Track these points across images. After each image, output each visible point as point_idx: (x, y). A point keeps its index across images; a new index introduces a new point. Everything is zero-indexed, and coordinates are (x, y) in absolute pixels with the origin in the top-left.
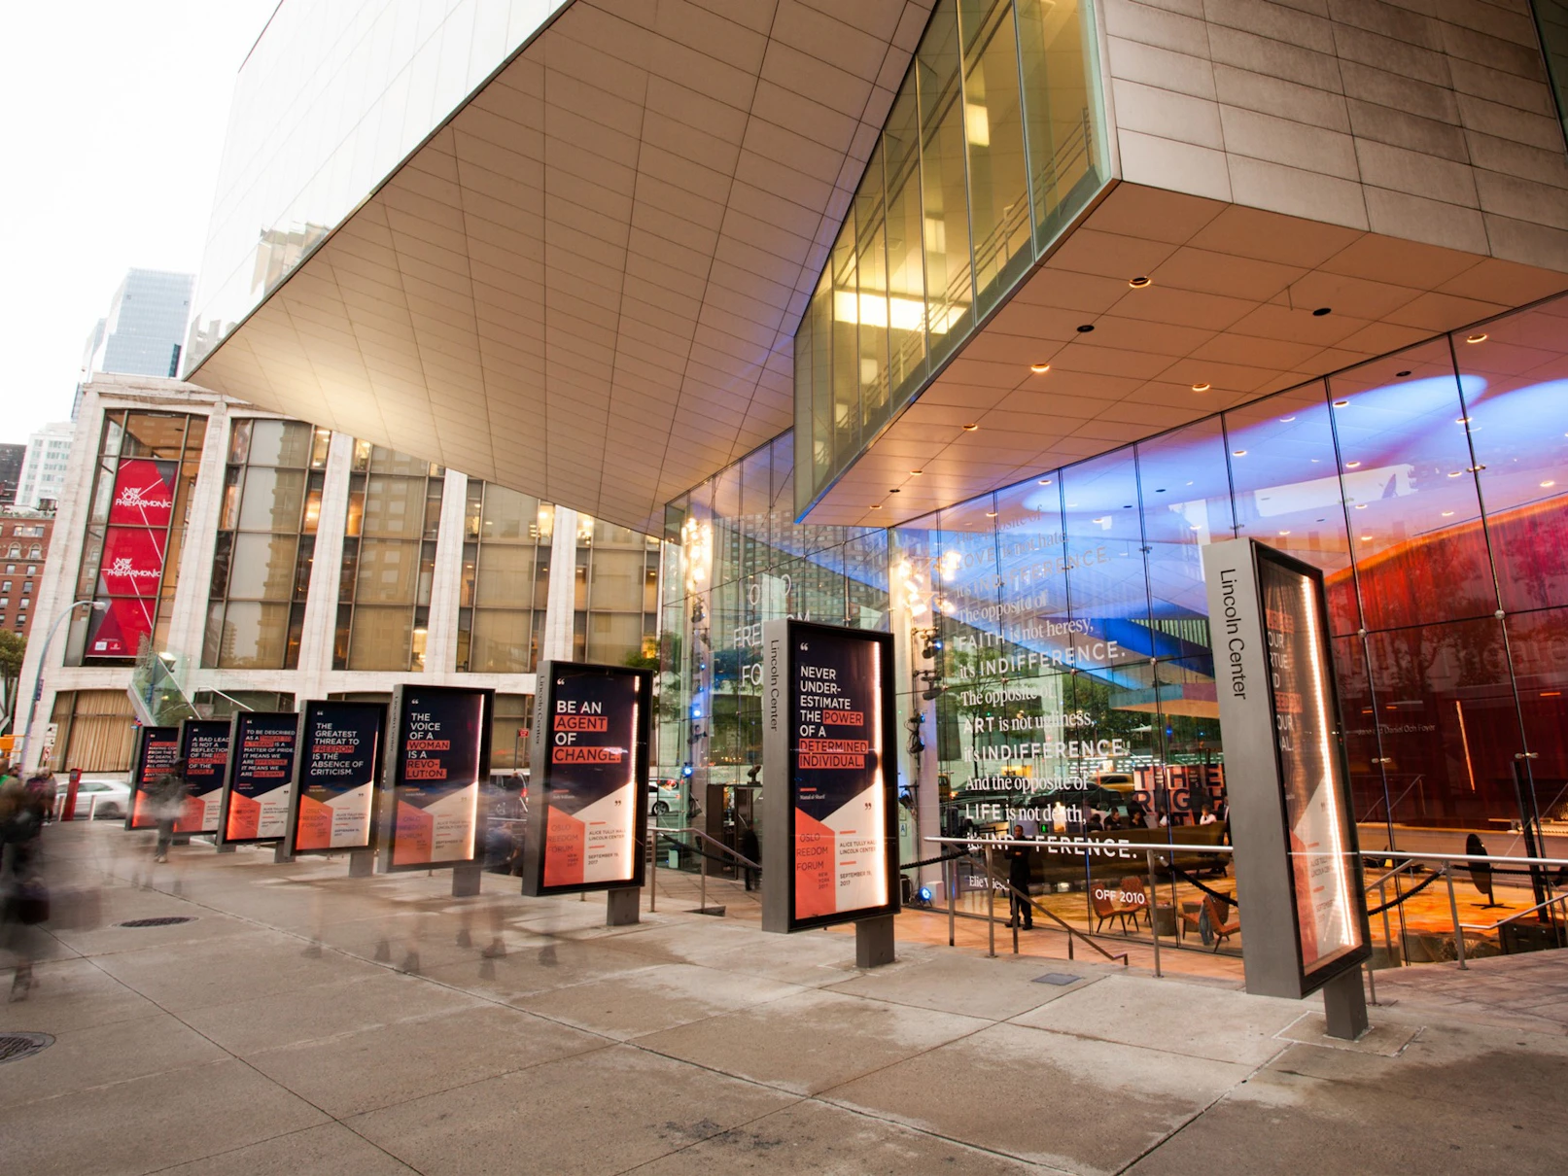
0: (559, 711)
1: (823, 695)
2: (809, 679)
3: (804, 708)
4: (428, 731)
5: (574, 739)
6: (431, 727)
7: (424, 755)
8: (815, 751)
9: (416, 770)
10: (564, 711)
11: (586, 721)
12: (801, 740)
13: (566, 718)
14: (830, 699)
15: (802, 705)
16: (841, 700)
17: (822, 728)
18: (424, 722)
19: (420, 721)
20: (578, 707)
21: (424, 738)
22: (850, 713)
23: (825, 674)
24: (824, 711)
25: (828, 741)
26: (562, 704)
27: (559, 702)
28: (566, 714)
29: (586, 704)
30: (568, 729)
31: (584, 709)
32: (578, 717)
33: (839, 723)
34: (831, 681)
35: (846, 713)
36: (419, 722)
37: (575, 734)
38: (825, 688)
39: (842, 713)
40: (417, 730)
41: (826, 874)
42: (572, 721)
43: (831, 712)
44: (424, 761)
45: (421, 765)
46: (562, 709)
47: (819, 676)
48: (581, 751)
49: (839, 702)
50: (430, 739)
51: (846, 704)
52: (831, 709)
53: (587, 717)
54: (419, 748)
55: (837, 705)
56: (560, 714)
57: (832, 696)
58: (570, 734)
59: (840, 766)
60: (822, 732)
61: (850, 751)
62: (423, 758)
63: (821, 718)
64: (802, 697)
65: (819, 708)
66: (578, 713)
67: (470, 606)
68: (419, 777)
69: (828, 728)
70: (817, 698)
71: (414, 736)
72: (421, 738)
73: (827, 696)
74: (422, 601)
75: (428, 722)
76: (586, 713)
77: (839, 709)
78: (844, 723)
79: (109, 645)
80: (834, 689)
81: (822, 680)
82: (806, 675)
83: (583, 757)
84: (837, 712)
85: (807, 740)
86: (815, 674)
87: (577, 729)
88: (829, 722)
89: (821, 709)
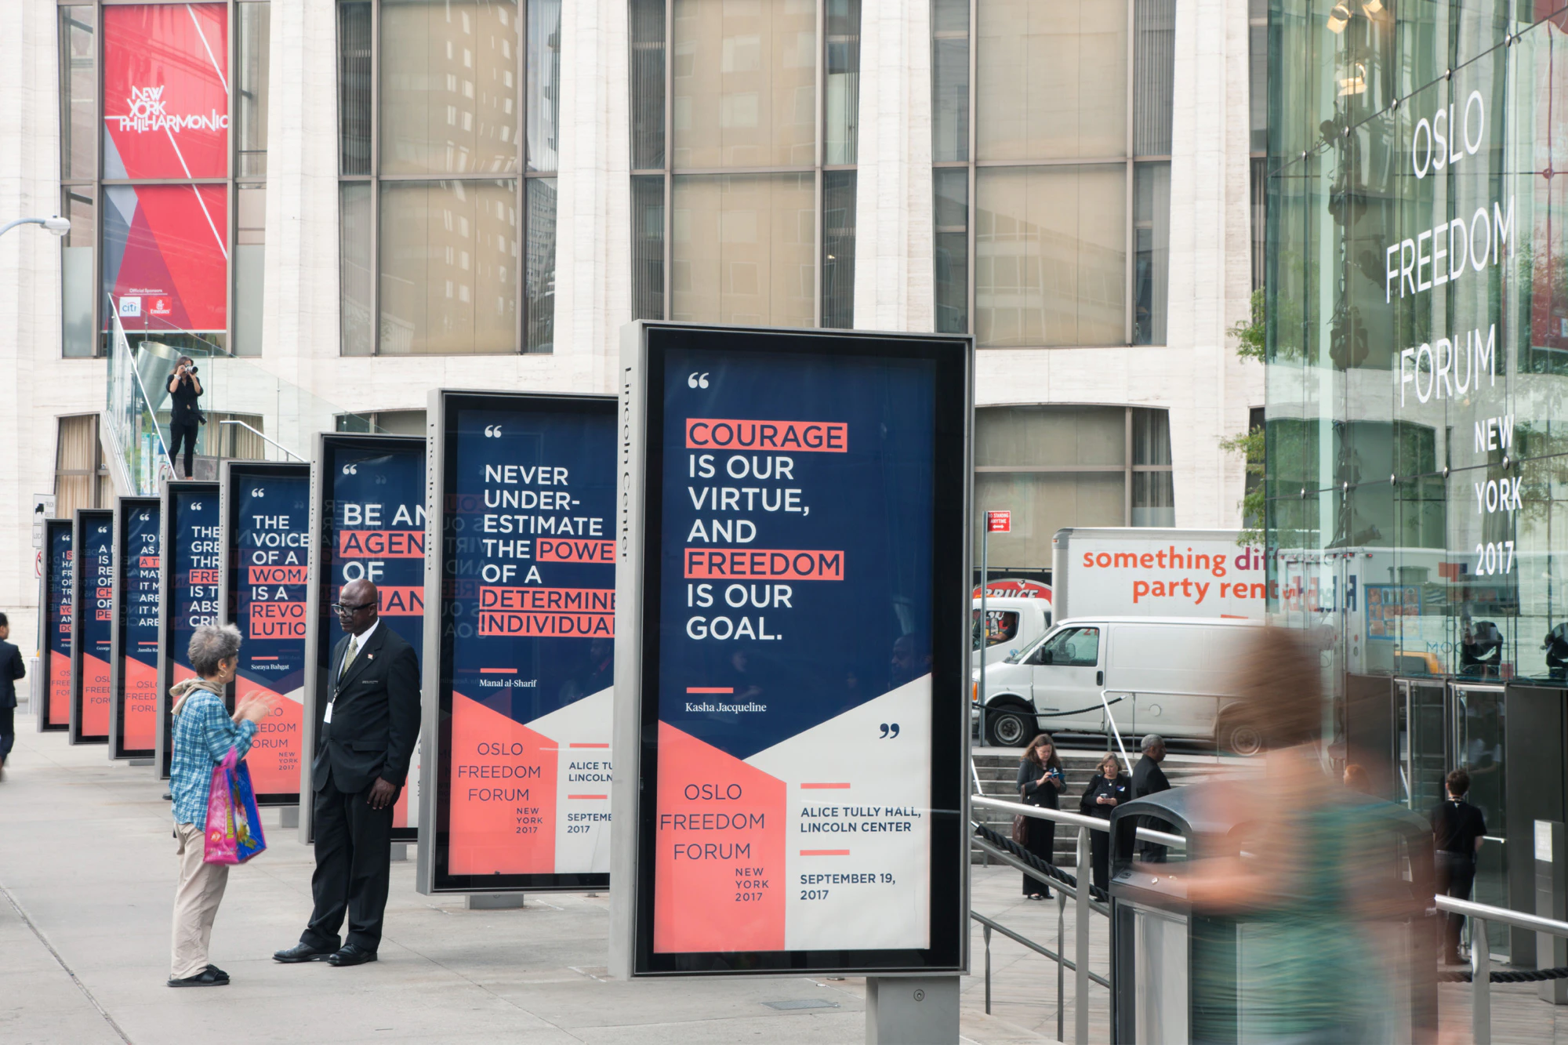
0: (347, 522)
1: (536, 512)
2: (503, 486)
3: (490, 536)
4: (288, 548)
5: (380, 572)
6: (294, 540)
7: (281, 593)
8: (517, 607)
9: (269, 621)
10: (359, 521)
11: (404, 540)
12: (482, 588)
13: (362, 536)
14: (552, 520)
15: (487, 530)
16: (581, 520)
17: (533, 568)
18: (279, 532)
19: (271, 529)
20: (387, 516)
21: (280, 561)
22: (600, 542)
23: (541, 475)
24: (539, 541)
25: (547, 590)
26: (352, 510)
27: (347, 507)
28: (362, 527)
29: (403, 508)
30: (366, 554)
31: (397, 518)
32: (386, 534)
33: (574, 558)
34: (560, 487)
35: (591, 543)
36: (267, 532)
37: (382, 564)
38: (542, 500)
39: (581, 543)
40: (265, 548)
41: (535, 811)
42: (373, 540)
43: (555, 542)
44: (283, 605)
45: (277, 613)
46: (351, 519)
47: (527, 481)
48: (396, 594)
49: (575, 525)
50: (292, 564)
51: (592, 527)
52: (556, 536)
53: (406, 533)
54: (271, 581)
55: (570, 529)
56: (349, 528)
57: (559, 515)
58: (371, 564)
59: (575, 634)
60: (533, 574)
61: (601, 609)
62: (282, 599)
63: (532, 552)
64: (487, 517)
65: (526, 535)
66: (387, 525)
67: (962, 164)
68: (276, 636)
69: (545, 569)
70: (521, 518)
71: (259, 558)
72: (275, 563)
73: (547, 515)
74: (837, 162)
75: (288, 532)
76: (403, 525)
77: (577, 536)
78: (586, 559)
79: (147, 303)
80: (563, 500)
81: (534, 486)
82: (498, 479)
83: (401, 604)
84: (572, 542)
85: (498, 590)
86: (519, 477)
87: (385, 554)
88: (551, 557)
89: (533, 538)
